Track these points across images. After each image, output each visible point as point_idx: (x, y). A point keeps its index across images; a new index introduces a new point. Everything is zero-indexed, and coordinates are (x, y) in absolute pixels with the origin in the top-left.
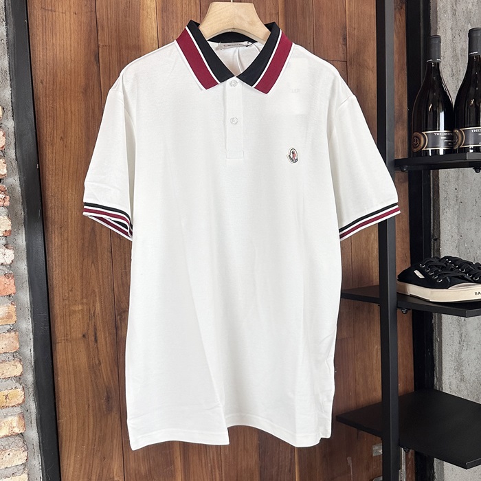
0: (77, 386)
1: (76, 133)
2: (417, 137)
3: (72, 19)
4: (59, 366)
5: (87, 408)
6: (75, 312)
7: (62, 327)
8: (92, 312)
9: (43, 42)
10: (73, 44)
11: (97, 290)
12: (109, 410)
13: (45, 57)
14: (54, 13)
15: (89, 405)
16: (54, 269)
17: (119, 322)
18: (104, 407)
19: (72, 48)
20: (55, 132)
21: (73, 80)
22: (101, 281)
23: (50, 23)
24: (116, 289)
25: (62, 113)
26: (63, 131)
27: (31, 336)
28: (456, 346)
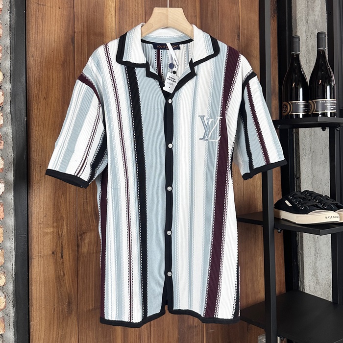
0: (46, 294)
1: (55, 94)
2: (285, 105)
3: (57, 12)
4: (33, 277)
5: (53, 312)
6: (47, 233)
7: (37, 246)
8: (60, 233)
9: (35, 27)
10: (56, 29)
11: (64, 216)
12: (70, 312)
13: (36, 38)
14: (44, 7)
15: (54, 310)
16: (34, 200)
17: (80, 241)
18: (66, 310)
19: (56, 33)
20: (40, 93)
21: (55, 55)
22: (68, 208)
23: (41, 14)
24: (79, 215)
25: (46, 79)
26: (46, 93)
27: (14, 253)
28: (313, 258)
